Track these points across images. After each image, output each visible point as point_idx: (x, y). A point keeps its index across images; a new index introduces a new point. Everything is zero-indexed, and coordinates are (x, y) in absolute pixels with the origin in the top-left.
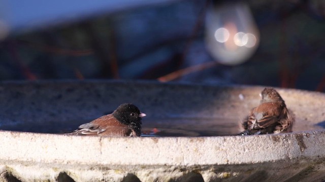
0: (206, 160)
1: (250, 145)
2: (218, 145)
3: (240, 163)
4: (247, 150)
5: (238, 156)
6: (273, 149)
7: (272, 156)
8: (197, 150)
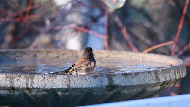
0: (57, 86)
1: (81, 79)
2: (63, 79)
3: (75, 88)
4: (79, 82)
5: (74, 84)
6: (93, 81)
7: (93, 85)
8: (52, 81)
